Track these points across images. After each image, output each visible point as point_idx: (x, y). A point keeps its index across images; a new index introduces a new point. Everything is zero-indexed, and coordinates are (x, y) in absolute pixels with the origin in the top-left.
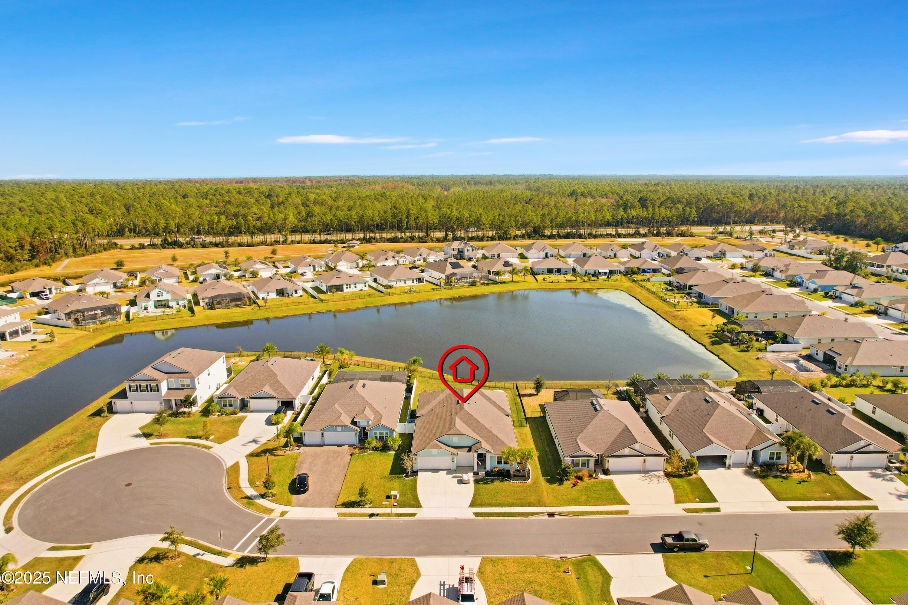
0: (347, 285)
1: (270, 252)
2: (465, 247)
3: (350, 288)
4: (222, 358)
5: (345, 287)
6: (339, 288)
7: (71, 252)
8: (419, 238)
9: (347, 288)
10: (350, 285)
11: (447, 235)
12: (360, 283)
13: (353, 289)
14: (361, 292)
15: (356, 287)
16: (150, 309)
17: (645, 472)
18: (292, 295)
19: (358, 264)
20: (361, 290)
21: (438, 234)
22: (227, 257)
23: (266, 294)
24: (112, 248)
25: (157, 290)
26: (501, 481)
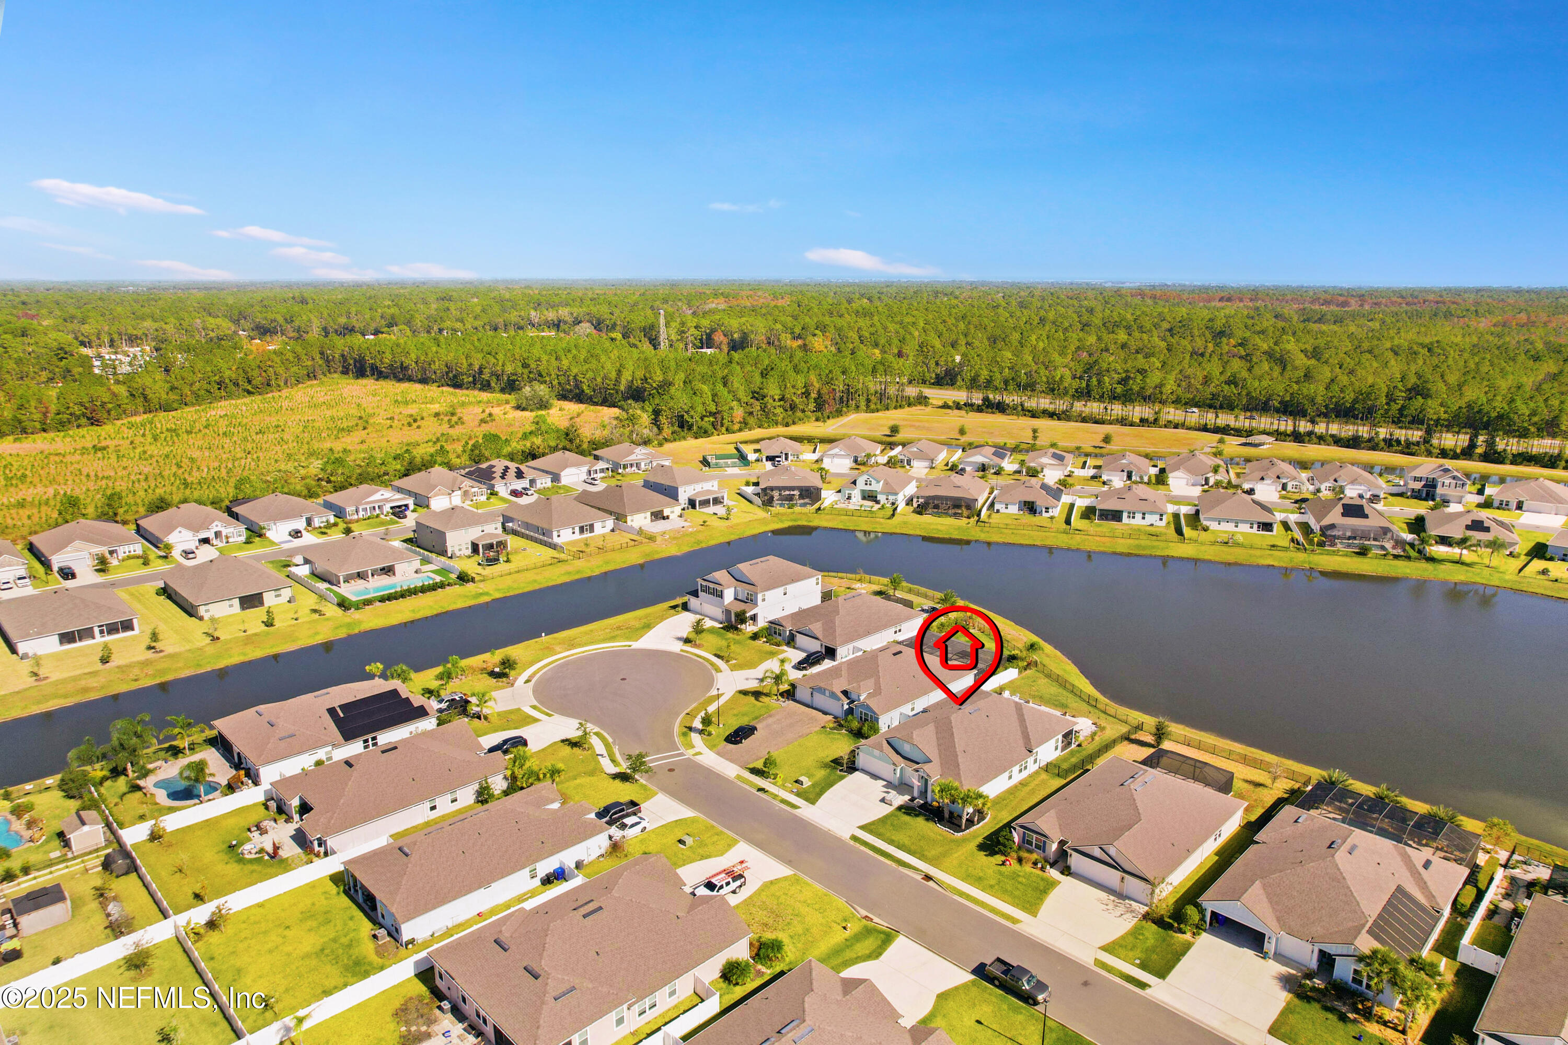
0: (1129, 513)
1: (1102, 436)
2: (1441, 476)
3: (1133, 517)
4: (814, 579)
5: (1125, 515)
6: (1116, 516)
7: (863, 404)
8: (1409, 444)
9: (1129, 517)
10: (1134, 513)
11: (1472, 445)
12: (1152, 513)
13: (1138, 521)
14: (1151, 528)
15: (1143, 518)
16: (853, 500)
17: (1121, 896)
18: (1041, 513)
19: (1207, 480)
20: (1152, 525)
21: (1449, 440)
22: (1035, 438)
23: (1004, 506)
24: (920, 403)
25: (865, 477)
26: (927, 820)
